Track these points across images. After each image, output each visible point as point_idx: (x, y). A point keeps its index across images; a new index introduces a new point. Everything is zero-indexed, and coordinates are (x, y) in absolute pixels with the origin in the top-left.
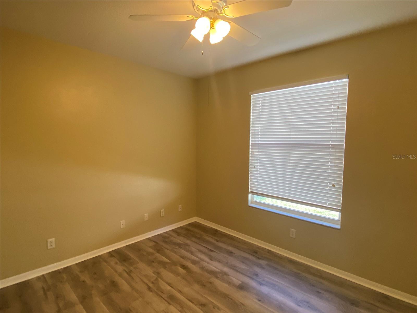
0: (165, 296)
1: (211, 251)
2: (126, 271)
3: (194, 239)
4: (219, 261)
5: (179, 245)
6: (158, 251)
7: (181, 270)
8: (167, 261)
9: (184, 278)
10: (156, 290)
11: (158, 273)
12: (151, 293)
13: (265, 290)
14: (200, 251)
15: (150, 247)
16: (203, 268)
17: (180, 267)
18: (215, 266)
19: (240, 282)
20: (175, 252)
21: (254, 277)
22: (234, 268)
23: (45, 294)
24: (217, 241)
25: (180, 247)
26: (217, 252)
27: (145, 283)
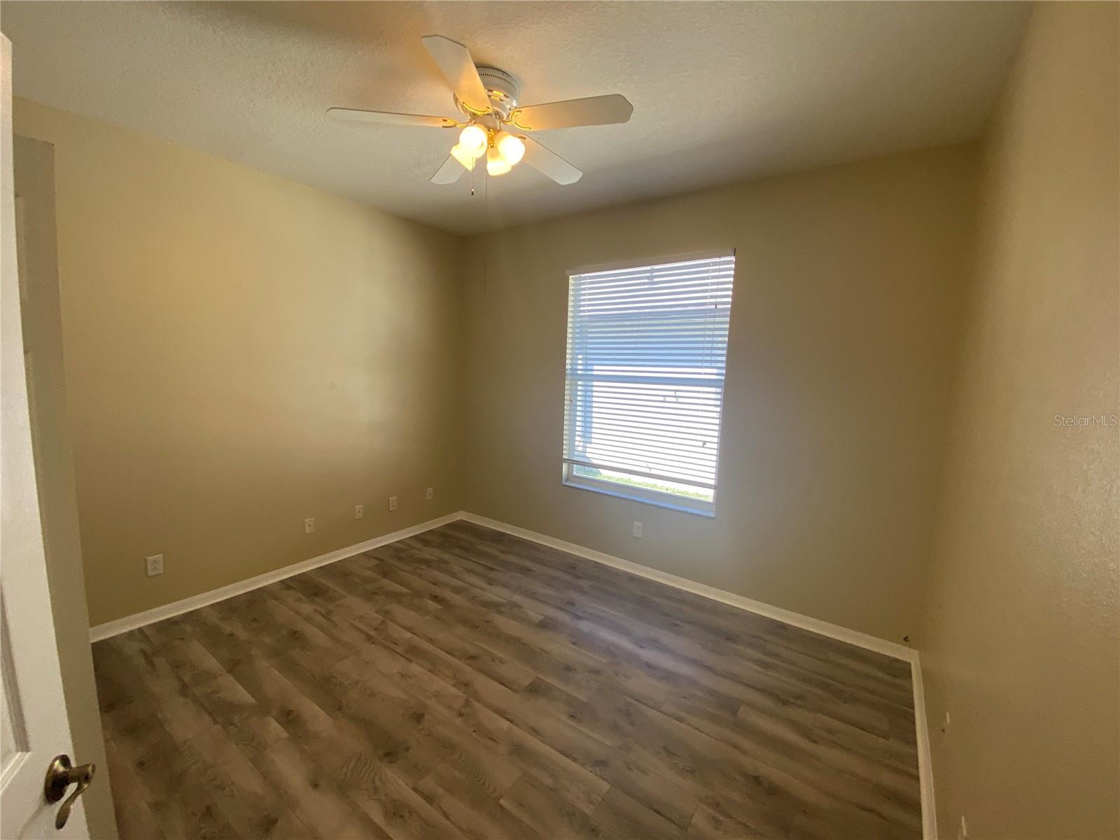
0: (400, 650)
1: (491, 569)
2: (320, 613)
3: (457, 551)
4: (505, 586)
5: (428, 563)
6: (385, 575)
7: (432, 605)
8: (405, 590)
9: (437, 618)
10: (383, 641)
11: (387, 612)
12: (373, 646)
13: (585, 626)
14: (470, 571)
15: (369, 569)
16: (473, 599)
17: (431, 600)
18: (496, 594)
19: (542, 618)
20: (419, 575)
21: (567, 607)
22: (532, 595)
23: (149, 661)
24: (503, 552)
25: (429, 566)
26: (501, 570)
27: (360, 630)
